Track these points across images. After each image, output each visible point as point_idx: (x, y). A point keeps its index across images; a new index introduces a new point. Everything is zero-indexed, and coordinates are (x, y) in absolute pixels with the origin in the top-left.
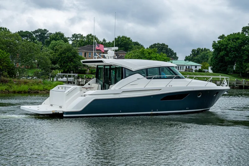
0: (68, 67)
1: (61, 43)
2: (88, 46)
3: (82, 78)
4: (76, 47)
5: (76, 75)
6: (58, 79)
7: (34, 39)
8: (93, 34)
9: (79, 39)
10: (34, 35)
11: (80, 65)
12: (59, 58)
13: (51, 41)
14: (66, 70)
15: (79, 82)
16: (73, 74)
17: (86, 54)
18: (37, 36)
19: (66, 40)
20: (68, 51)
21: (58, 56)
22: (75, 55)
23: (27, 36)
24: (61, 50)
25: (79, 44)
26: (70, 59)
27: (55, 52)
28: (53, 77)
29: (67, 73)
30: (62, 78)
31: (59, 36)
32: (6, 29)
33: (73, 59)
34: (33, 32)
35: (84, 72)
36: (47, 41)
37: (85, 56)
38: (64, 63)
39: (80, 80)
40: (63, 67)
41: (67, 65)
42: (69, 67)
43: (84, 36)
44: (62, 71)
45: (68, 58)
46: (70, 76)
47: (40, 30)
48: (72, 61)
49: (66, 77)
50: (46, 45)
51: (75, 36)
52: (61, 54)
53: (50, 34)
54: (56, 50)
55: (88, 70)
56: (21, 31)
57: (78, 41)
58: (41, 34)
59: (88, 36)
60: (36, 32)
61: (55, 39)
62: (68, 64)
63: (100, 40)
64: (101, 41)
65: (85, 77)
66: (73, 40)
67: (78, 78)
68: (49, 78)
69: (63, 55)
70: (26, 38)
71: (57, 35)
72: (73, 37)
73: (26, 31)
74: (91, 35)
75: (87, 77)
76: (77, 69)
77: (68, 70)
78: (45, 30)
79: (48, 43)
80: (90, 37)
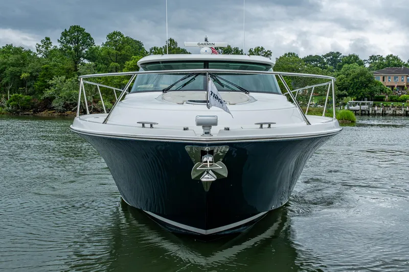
0: (361, 94)
1: (355, 66)
2: (388, 69)
3: (379, 106)
4: (373, 70)
5: (371, 102)
6: (350, 107)
7: (324, 64)
8: (394, 55)
9: (377, 61)
10: (325, 59)
11: (376, 91)
12: (351, 83)
13: (343, 65)
14: (359, 97)
15: (375, 111)
16: (367, 102)
17: (385, 78)
18: (328, 60)
19: (361, 63)
20: (362, 75)
21: (350, 81)
22: (370, 80)
23: (316, 61)
24: (354, 75)
25: (378, 67)
26: (364, 85)
27: (347, 77)
28: (344, 104)
29: (361, 100)
30: (354, 106)
31: (353, 59)
32: (294, 54)
33: (367, 84)
34: (324, 56)
35: (381, 99)
36: (339, 65)
37: (383, 81)
38: (357, 89)
39: (376, 108)
40: (356, 93)
41: (361, 92)
42: (363, 93)
43: (383, 57)
44: (356, 98)
45: (362, 83)
46: (363, 104)
47: (332, 53)
48: (367, 86)
49: (359, 105)
50: (338, 70)
51: (373, 58)
52: (353, 79)
53: (344, 57)
54: (347, 75)
55: (387, 97)
56: (310, 56)
57: (376, 63)
58: (333, 57)
59: (388, 57)
60: (328, 55)
61: (348, 63)
62: (363, 90)
63: (403, 61)
64: (404, 63)
65: (383, 105)
66: (371, 63)
67: (374, 105)
68: (339, 106)
69: (356, 80)
70: (316, 63)
71: (351, 58)
72: (370, 59)
73: (316, 56)
74: (391, 56)
75: (385, 105)
76: (373, 96)
77: (362, 97)
78: (338, 53)
79: (340, 67)
80: (391, 58)
